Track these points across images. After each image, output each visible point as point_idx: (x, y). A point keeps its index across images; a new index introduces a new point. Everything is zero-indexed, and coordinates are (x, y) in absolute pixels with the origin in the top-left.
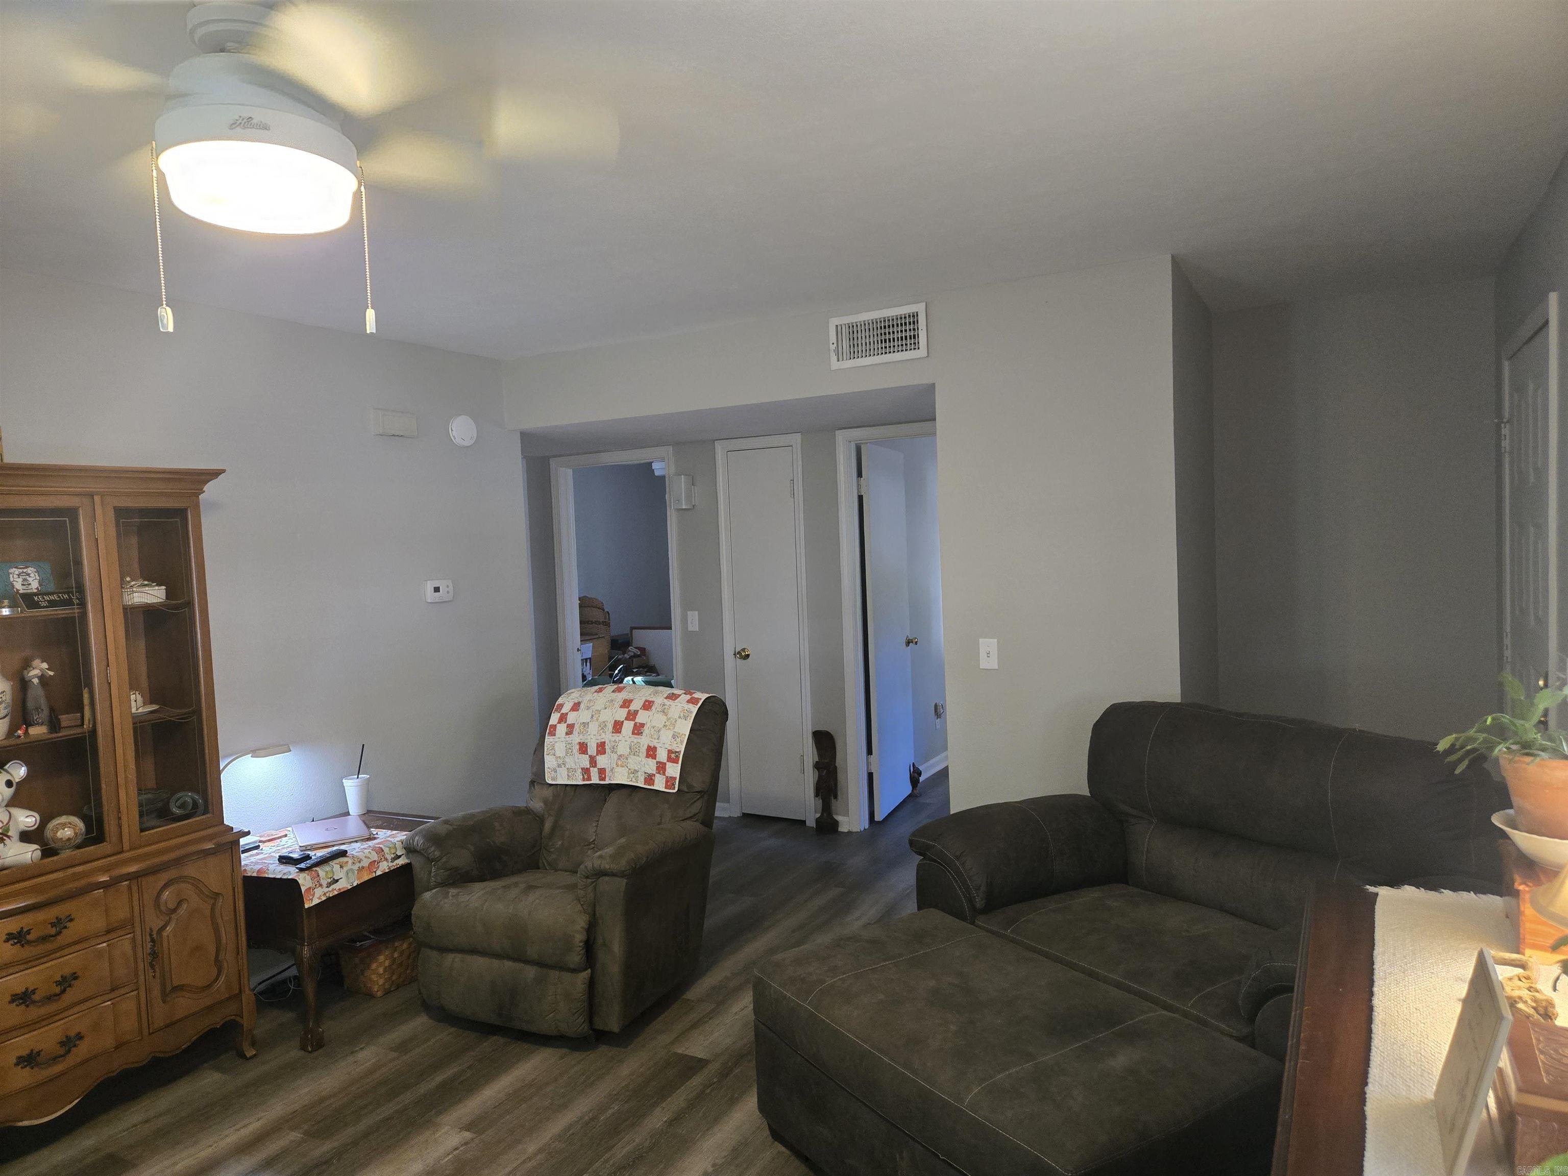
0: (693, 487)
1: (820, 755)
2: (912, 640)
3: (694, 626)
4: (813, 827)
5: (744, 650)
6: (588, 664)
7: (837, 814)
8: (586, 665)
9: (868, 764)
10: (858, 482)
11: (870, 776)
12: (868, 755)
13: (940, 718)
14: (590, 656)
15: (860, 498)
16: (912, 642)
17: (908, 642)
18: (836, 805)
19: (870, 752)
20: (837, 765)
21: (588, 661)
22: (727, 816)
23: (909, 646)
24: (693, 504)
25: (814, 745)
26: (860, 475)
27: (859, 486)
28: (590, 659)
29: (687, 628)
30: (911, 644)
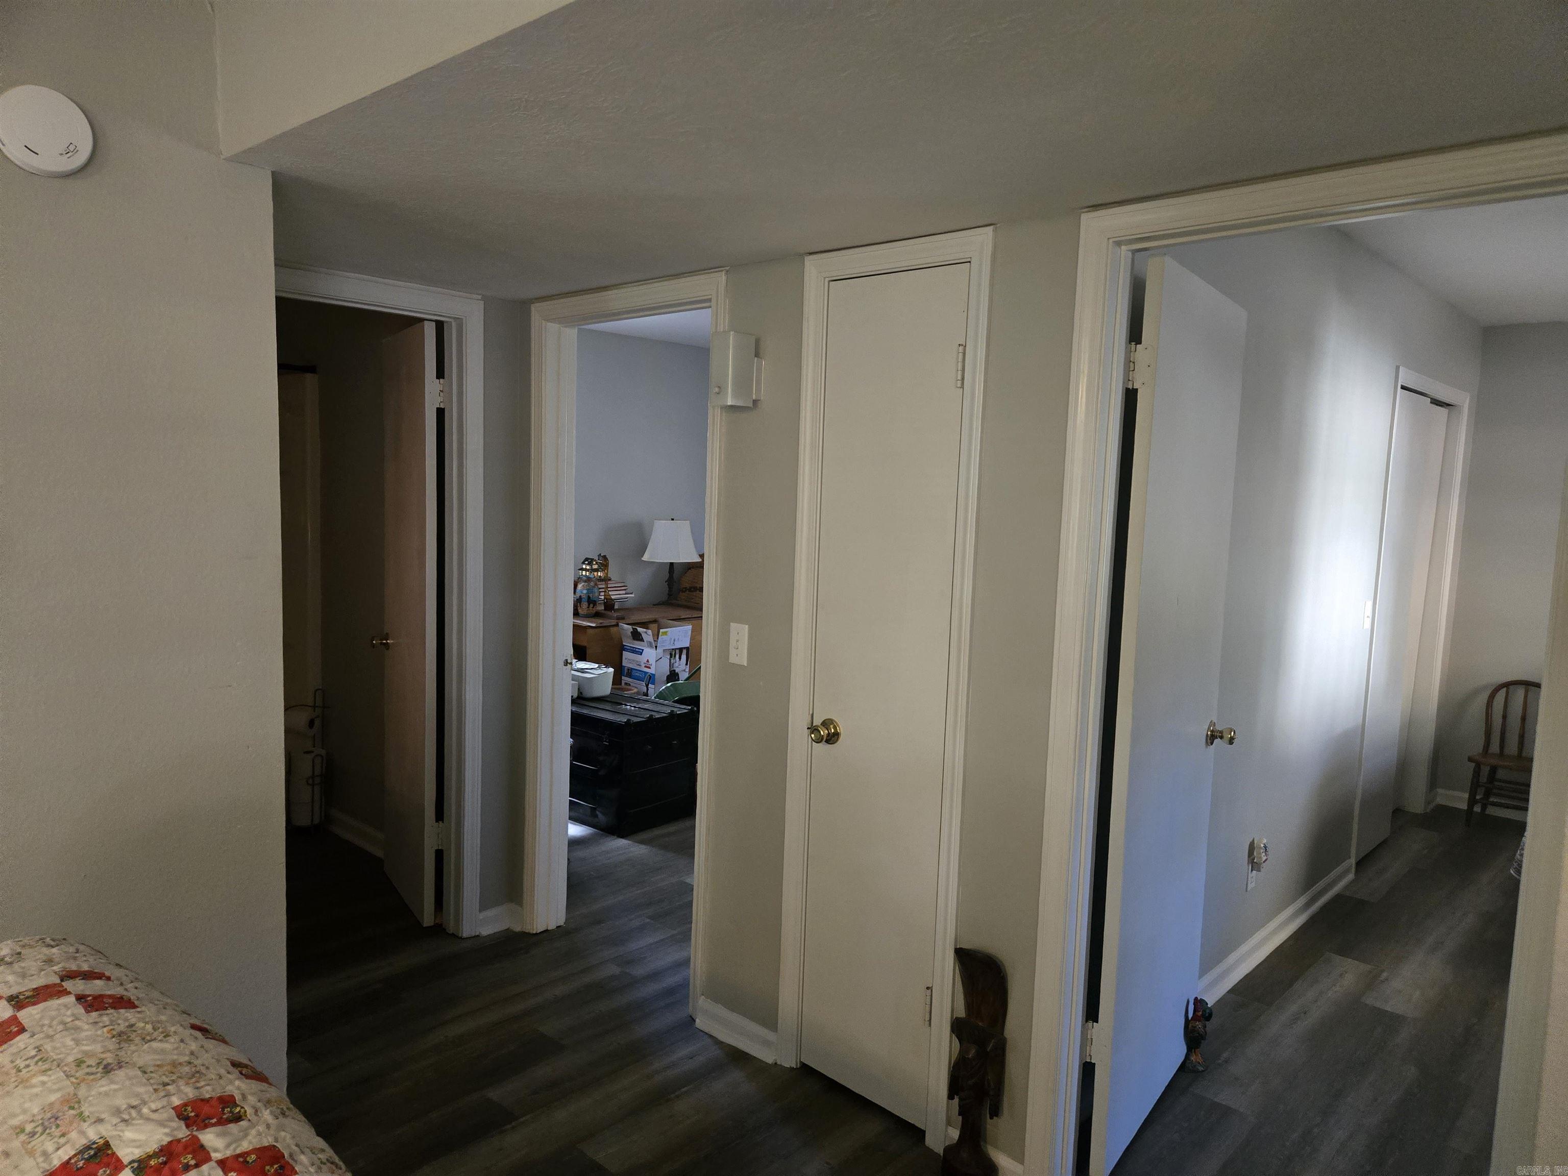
0: (756, 359)
1: (970, 1006)
2: (1221, 732)
3: (740, 655)
4: (939, 1155)
5: (826, 723)
6: (684, 657)
7: (996, 1147)
8: (680, 658)
9: (1085, 1041)
10: (1128, 353)
11: (1088, 1071)
12: (1087, 1021)
13: (1259, 870)
14: (688, 645)
15: (1130, 397)
16: (1221, 737)
17: (1212, 737)
18: (998, 1128)
19: (1092, 1012)
20: (1007, 1033)
21: (685, 652)
22: (770, 1061)
23: (1212, 744)
24: (754, 397)
25: (957, 971)
26: (1135, 335)
27: (1129, 365)
28: (687, 649)
29: (727, 657)
30: (1217, 741)
